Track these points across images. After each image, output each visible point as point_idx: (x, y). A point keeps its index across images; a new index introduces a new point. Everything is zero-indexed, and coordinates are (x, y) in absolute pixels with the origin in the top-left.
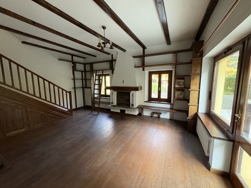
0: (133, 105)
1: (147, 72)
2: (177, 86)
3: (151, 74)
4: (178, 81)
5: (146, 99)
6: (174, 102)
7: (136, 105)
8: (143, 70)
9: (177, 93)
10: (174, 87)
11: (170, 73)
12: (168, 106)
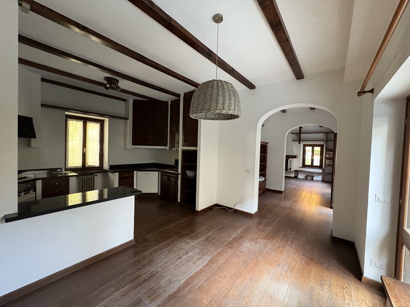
0: (290, 169)
1: (302, 145)
2: (327, 156)
3: (305, 146)
4: (328, 152)
5: (301, 166)
6: (325, 167)
7: (292, 170)
8: (300, 143)
9: (327, 161)
10: (325, 157)
11: (322, 146)
12: (320, 171)
